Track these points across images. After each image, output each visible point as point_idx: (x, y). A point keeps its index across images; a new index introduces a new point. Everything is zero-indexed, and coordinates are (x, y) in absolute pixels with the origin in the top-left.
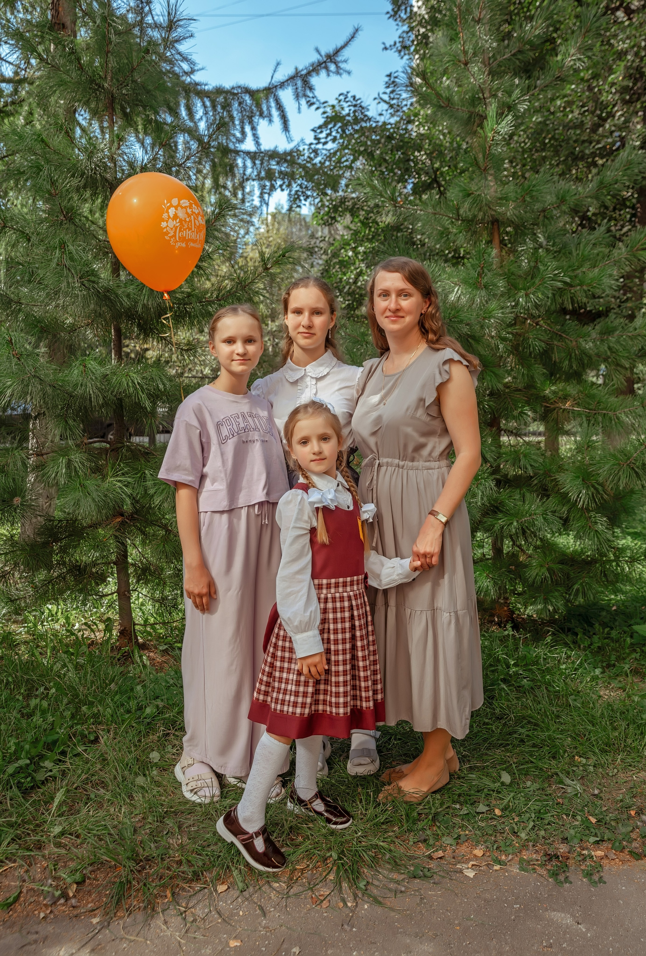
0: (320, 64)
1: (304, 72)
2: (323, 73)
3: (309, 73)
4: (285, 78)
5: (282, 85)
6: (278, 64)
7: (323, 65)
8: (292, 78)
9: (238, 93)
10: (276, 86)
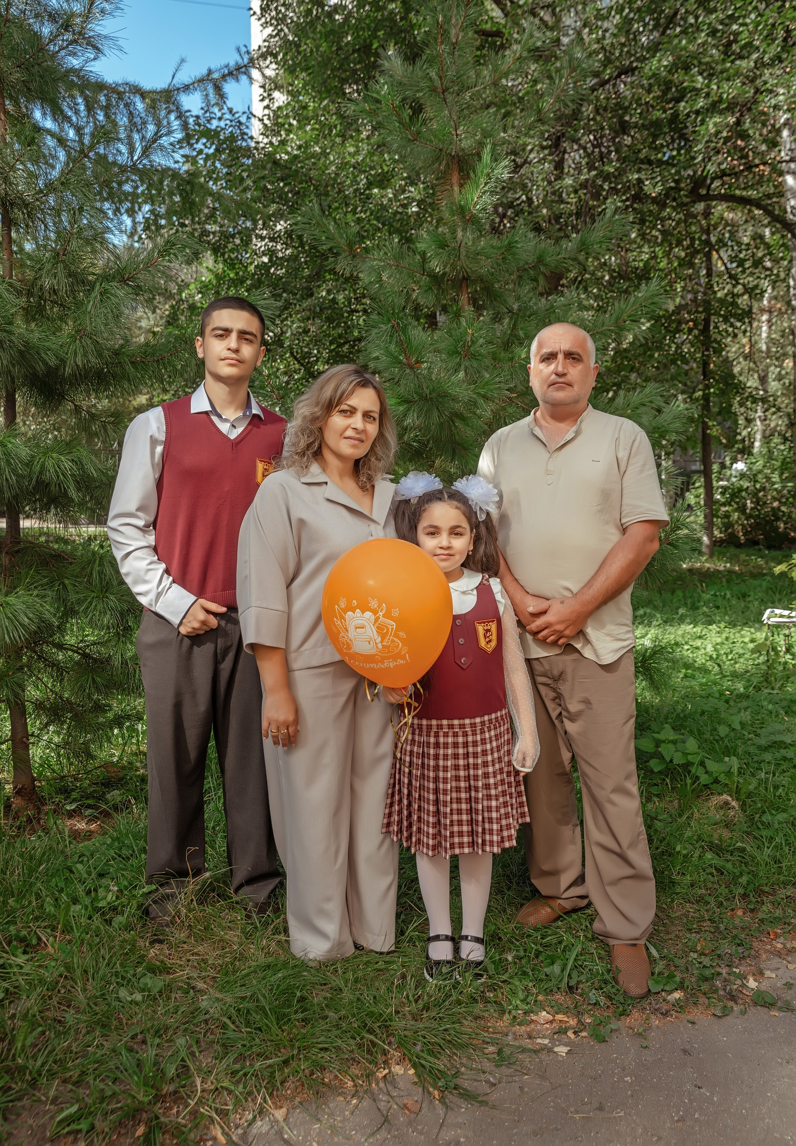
0: (238, 68)
1: (216, 76)
2: (244, 78)
3: (224, 77)
4: (191, 81)
5: (186, 88)
6: (183, 61)
7: (243, 70)
8: (201, 81)
9: (124, 93)
10: (178, 89)
